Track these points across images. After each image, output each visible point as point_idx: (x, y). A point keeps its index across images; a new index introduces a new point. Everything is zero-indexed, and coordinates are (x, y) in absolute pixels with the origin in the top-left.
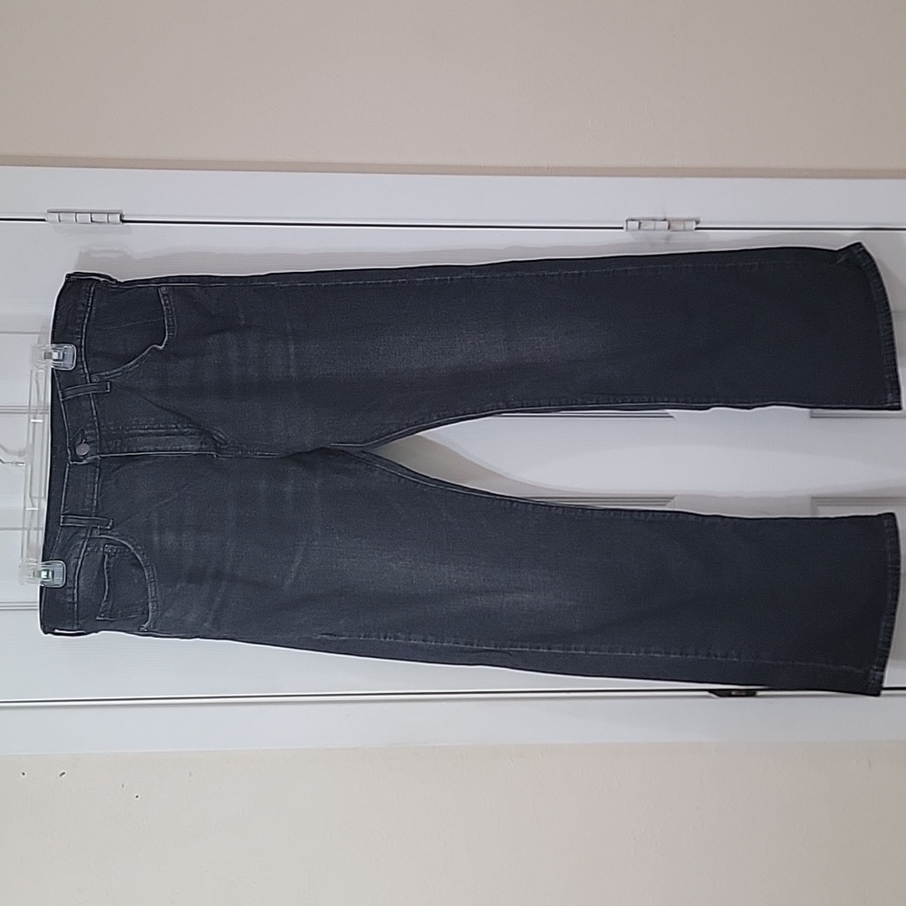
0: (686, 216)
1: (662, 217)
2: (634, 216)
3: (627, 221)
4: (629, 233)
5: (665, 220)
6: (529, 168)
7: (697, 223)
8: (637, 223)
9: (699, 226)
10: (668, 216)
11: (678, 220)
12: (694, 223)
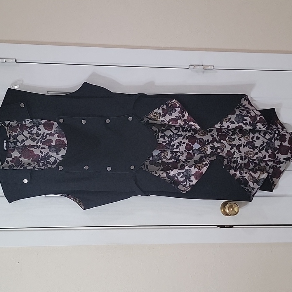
0: (210, 64)
1: (201, 64)
2: (192, 64)
3: (190, 66)
4: (190, 70)
5: (202, 66)
6: (157, 47)
7: (213, 67)
8: (193, 66)
9: (214, 68)
10: (203, 64)
11: (206, 66)
12: (212, 67)
